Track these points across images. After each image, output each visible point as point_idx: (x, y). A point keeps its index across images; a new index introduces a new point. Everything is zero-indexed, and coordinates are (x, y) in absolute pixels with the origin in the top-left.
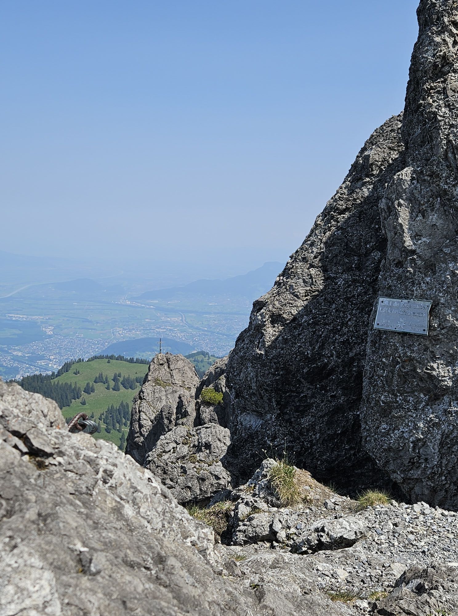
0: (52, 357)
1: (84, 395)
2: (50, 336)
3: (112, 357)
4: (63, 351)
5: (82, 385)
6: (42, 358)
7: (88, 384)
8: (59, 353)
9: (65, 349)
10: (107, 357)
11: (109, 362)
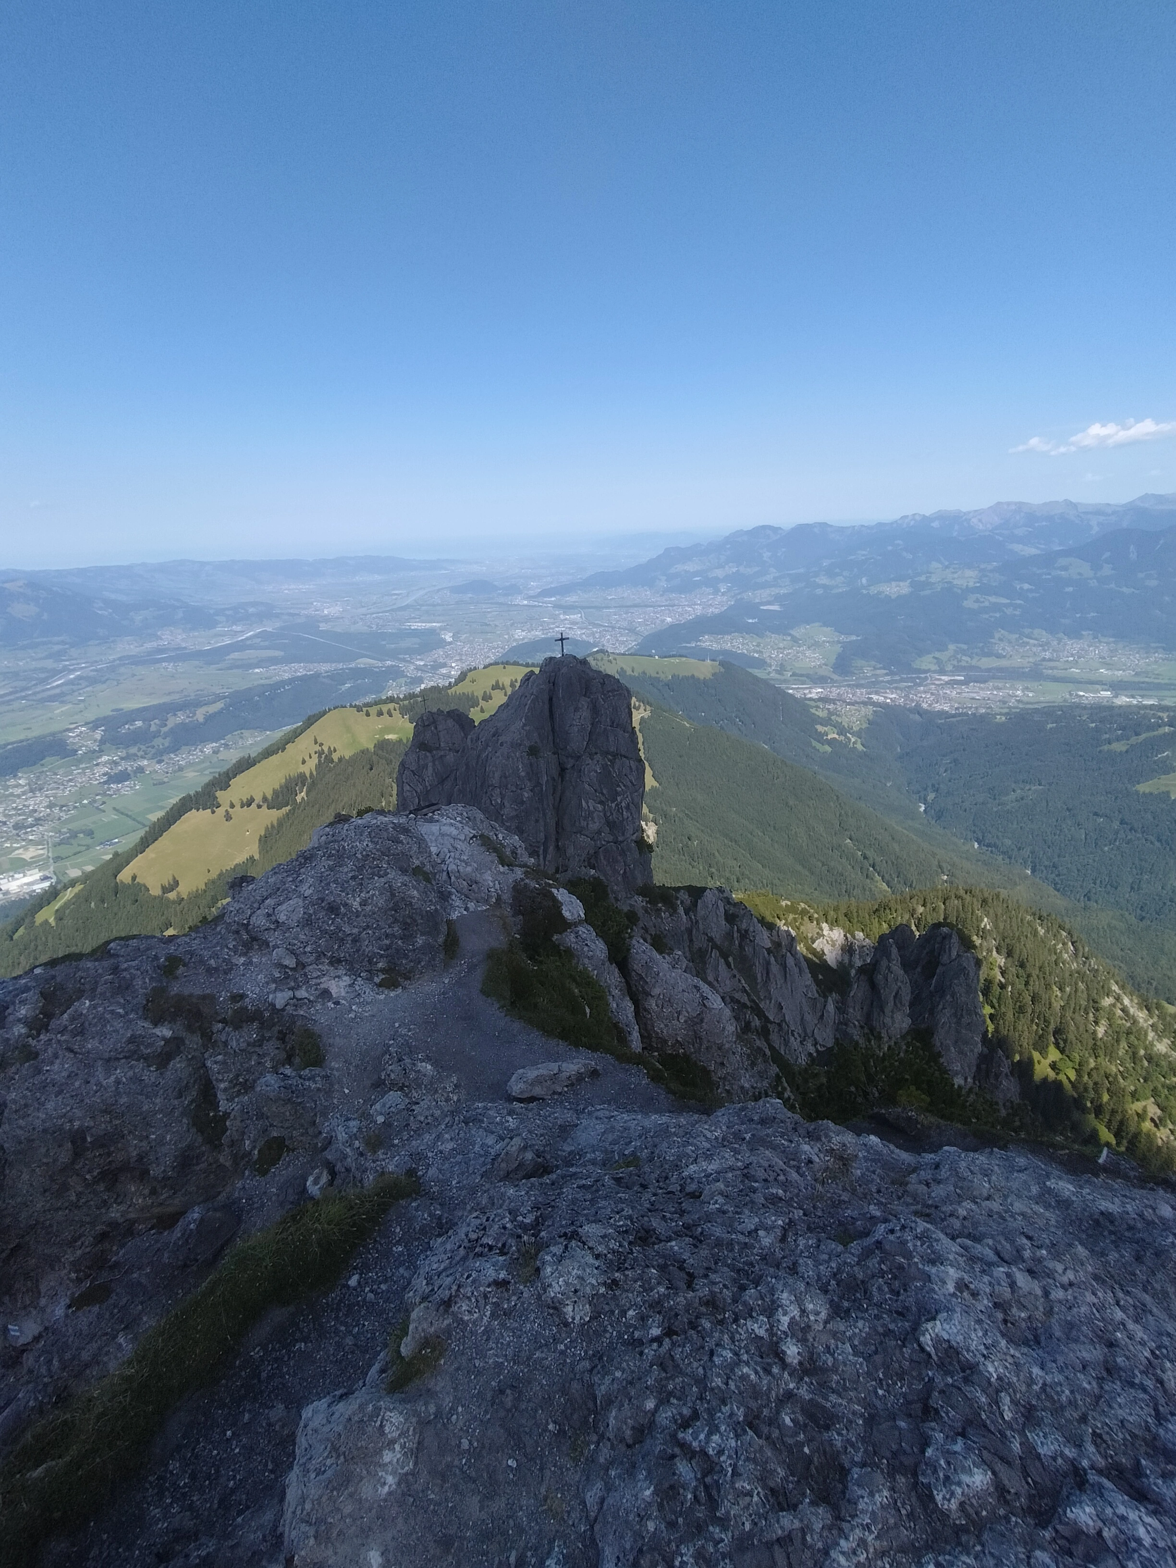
0: (453, 665)
1: (482, 703)
2: (450, 643)
3: (507, 663)
4: (464, 658)
5: (479, 694)
6: (444, 665)
7: (485, 692)
8: (461, 660)
9: (466, 655)
10: (502, 663)
11: (504, 668)
